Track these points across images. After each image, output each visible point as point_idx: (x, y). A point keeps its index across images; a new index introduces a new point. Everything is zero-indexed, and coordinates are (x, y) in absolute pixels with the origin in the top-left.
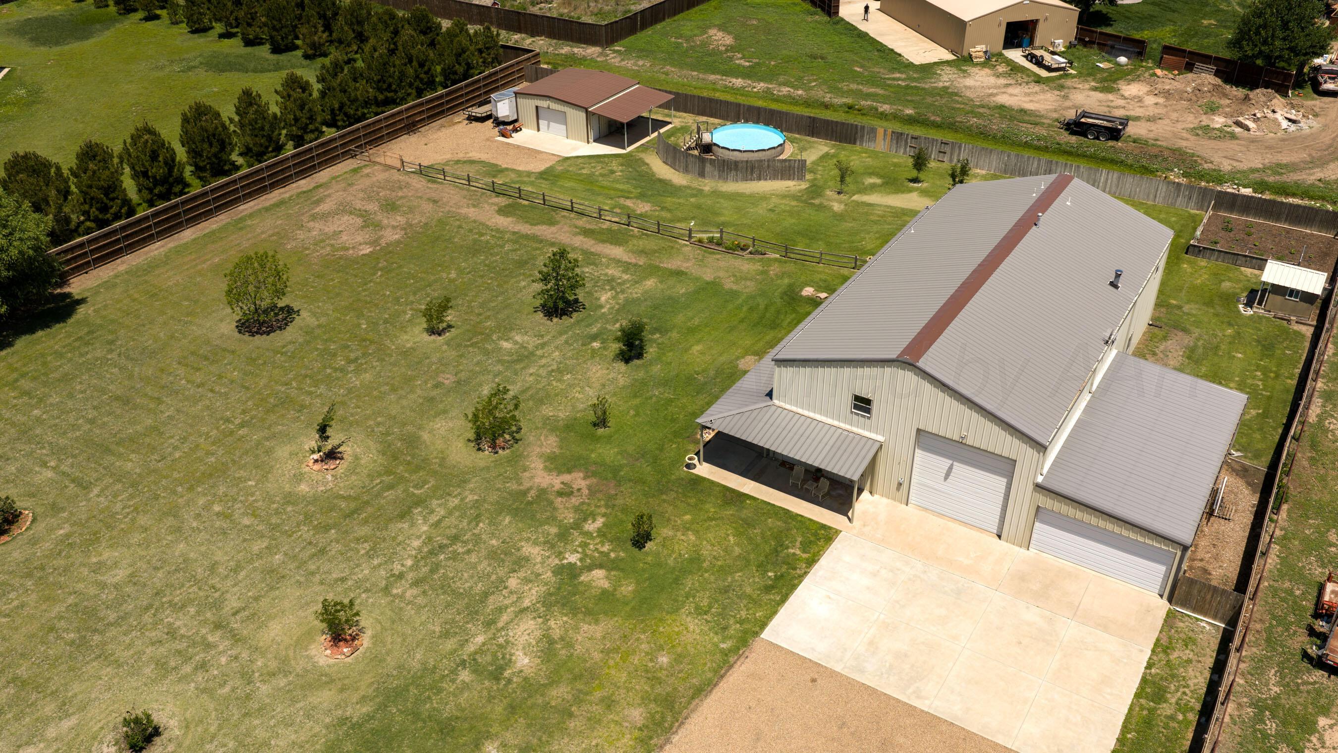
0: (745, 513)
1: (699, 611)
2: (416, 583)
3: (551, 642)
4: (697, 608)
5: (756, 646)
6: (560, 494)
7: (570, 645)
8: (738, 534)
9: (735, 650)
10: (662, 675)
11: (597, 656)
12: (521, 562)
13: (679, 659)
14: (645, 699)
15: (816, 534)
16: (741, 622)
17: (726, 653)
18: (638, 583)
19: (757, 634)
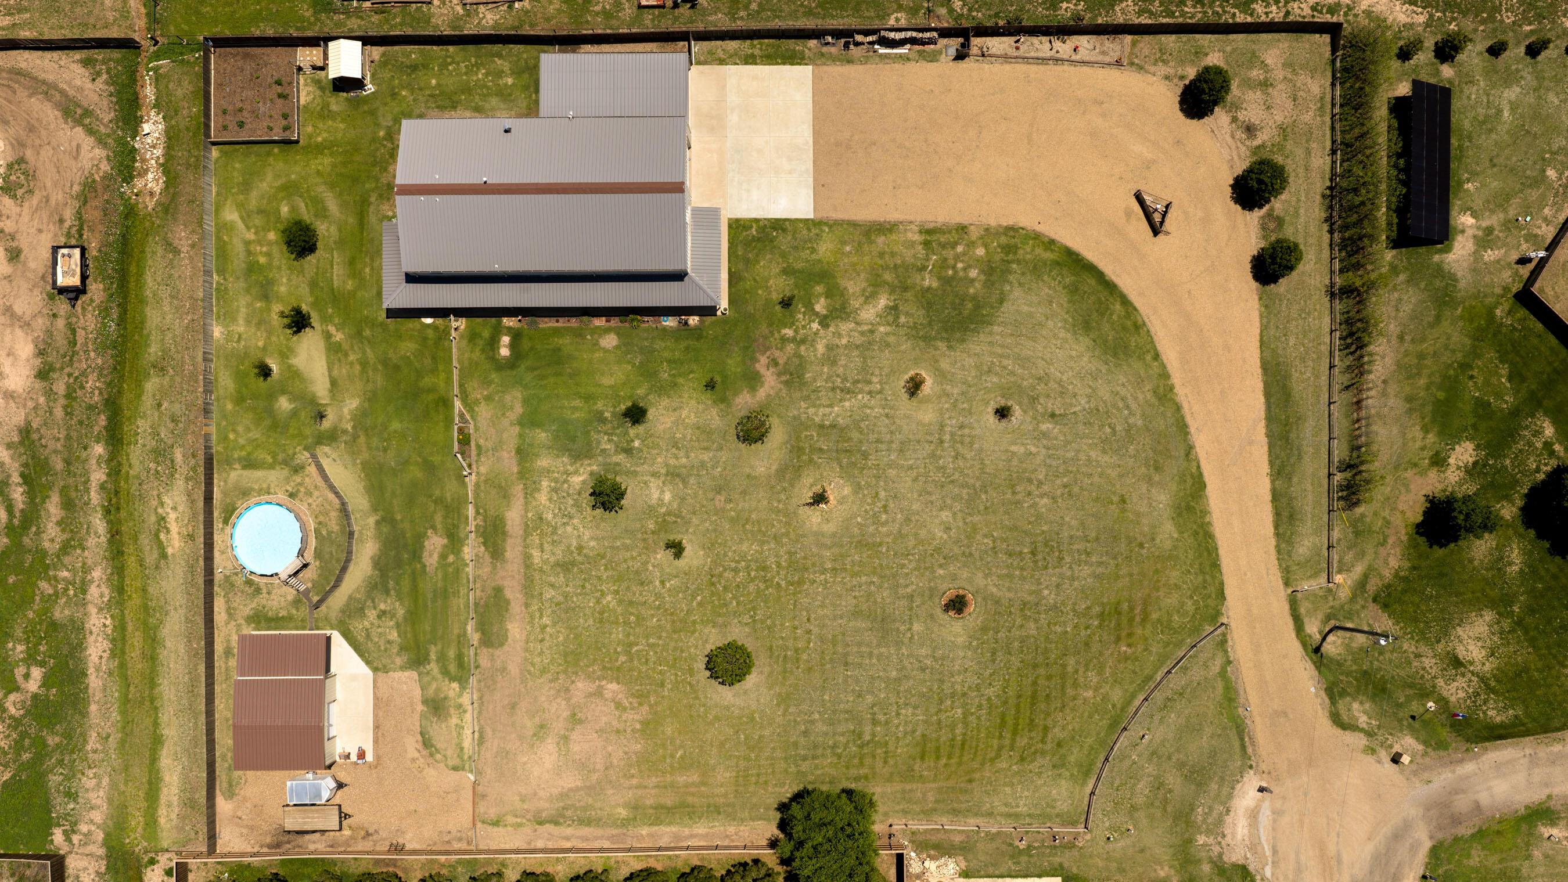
0: (741, 266)
1: (814, 250)
2: (870, 382)
3: (867, 298)
4: (812, 253)
5: (819, 216)
6: (776, 364)
7: (864, 290)
8: (758, 262)
9: (826, 224)
10: (855, 244)
11: (862, 276)
12: (830, 348)
13: (844, 243)
14: (871, 242)
15: (737, 228)
16: (809, 230)
17: (830, 227)
18: (813, 287)
19: (812, 220)
